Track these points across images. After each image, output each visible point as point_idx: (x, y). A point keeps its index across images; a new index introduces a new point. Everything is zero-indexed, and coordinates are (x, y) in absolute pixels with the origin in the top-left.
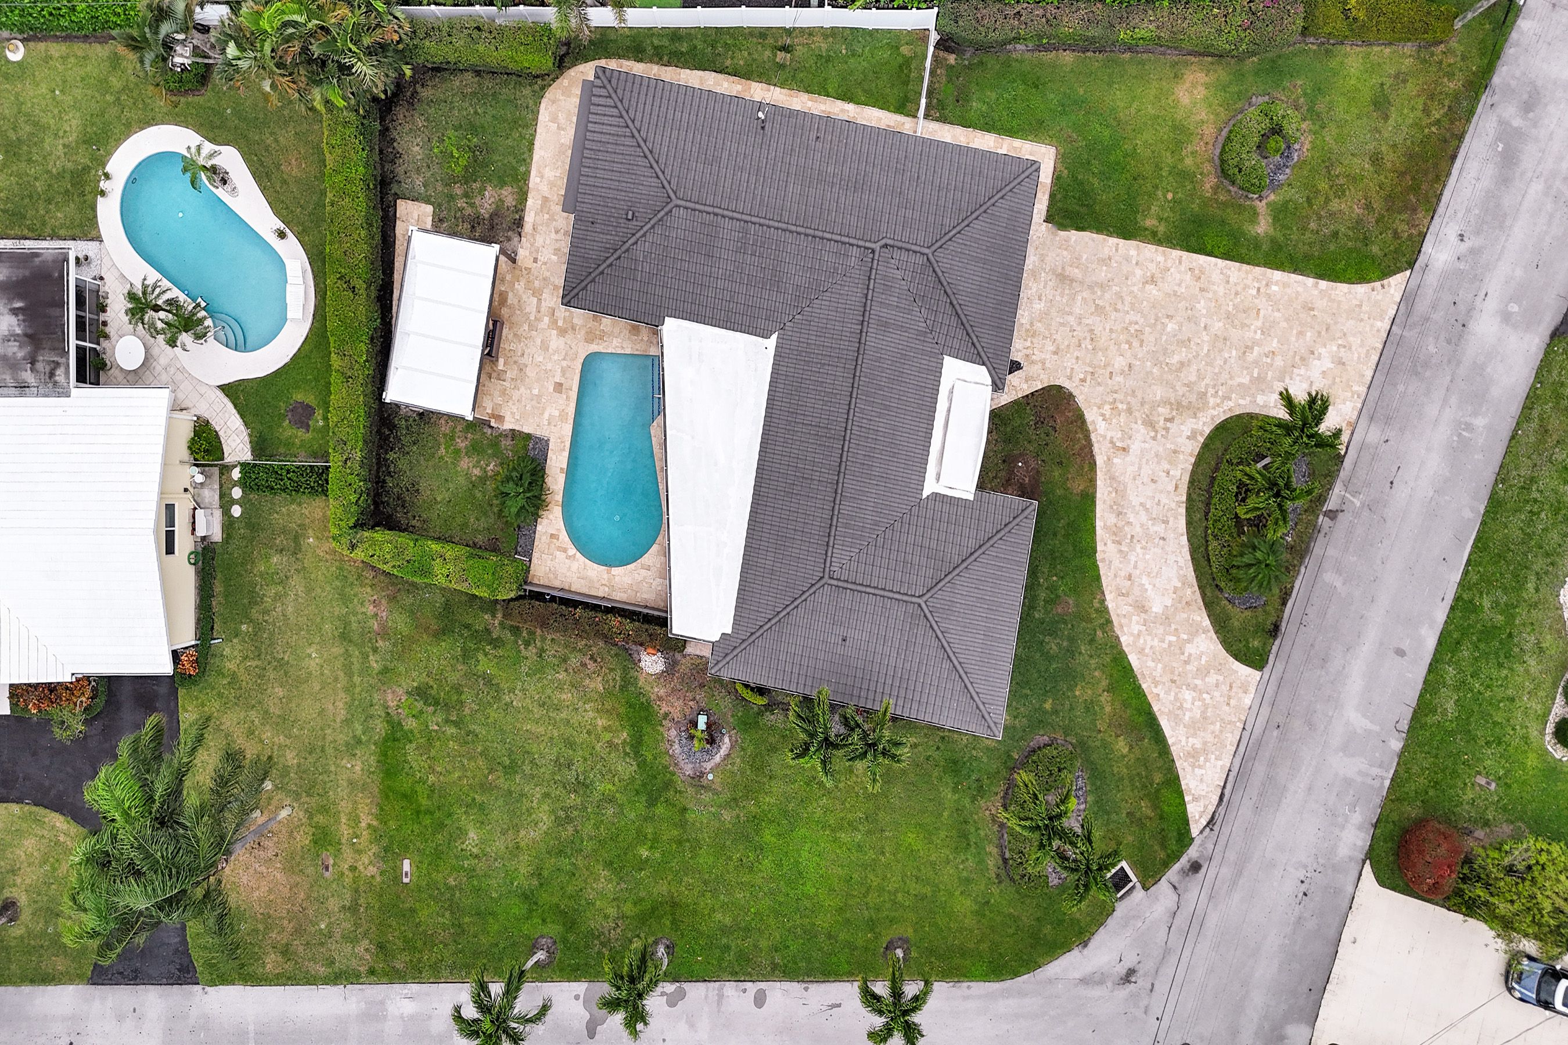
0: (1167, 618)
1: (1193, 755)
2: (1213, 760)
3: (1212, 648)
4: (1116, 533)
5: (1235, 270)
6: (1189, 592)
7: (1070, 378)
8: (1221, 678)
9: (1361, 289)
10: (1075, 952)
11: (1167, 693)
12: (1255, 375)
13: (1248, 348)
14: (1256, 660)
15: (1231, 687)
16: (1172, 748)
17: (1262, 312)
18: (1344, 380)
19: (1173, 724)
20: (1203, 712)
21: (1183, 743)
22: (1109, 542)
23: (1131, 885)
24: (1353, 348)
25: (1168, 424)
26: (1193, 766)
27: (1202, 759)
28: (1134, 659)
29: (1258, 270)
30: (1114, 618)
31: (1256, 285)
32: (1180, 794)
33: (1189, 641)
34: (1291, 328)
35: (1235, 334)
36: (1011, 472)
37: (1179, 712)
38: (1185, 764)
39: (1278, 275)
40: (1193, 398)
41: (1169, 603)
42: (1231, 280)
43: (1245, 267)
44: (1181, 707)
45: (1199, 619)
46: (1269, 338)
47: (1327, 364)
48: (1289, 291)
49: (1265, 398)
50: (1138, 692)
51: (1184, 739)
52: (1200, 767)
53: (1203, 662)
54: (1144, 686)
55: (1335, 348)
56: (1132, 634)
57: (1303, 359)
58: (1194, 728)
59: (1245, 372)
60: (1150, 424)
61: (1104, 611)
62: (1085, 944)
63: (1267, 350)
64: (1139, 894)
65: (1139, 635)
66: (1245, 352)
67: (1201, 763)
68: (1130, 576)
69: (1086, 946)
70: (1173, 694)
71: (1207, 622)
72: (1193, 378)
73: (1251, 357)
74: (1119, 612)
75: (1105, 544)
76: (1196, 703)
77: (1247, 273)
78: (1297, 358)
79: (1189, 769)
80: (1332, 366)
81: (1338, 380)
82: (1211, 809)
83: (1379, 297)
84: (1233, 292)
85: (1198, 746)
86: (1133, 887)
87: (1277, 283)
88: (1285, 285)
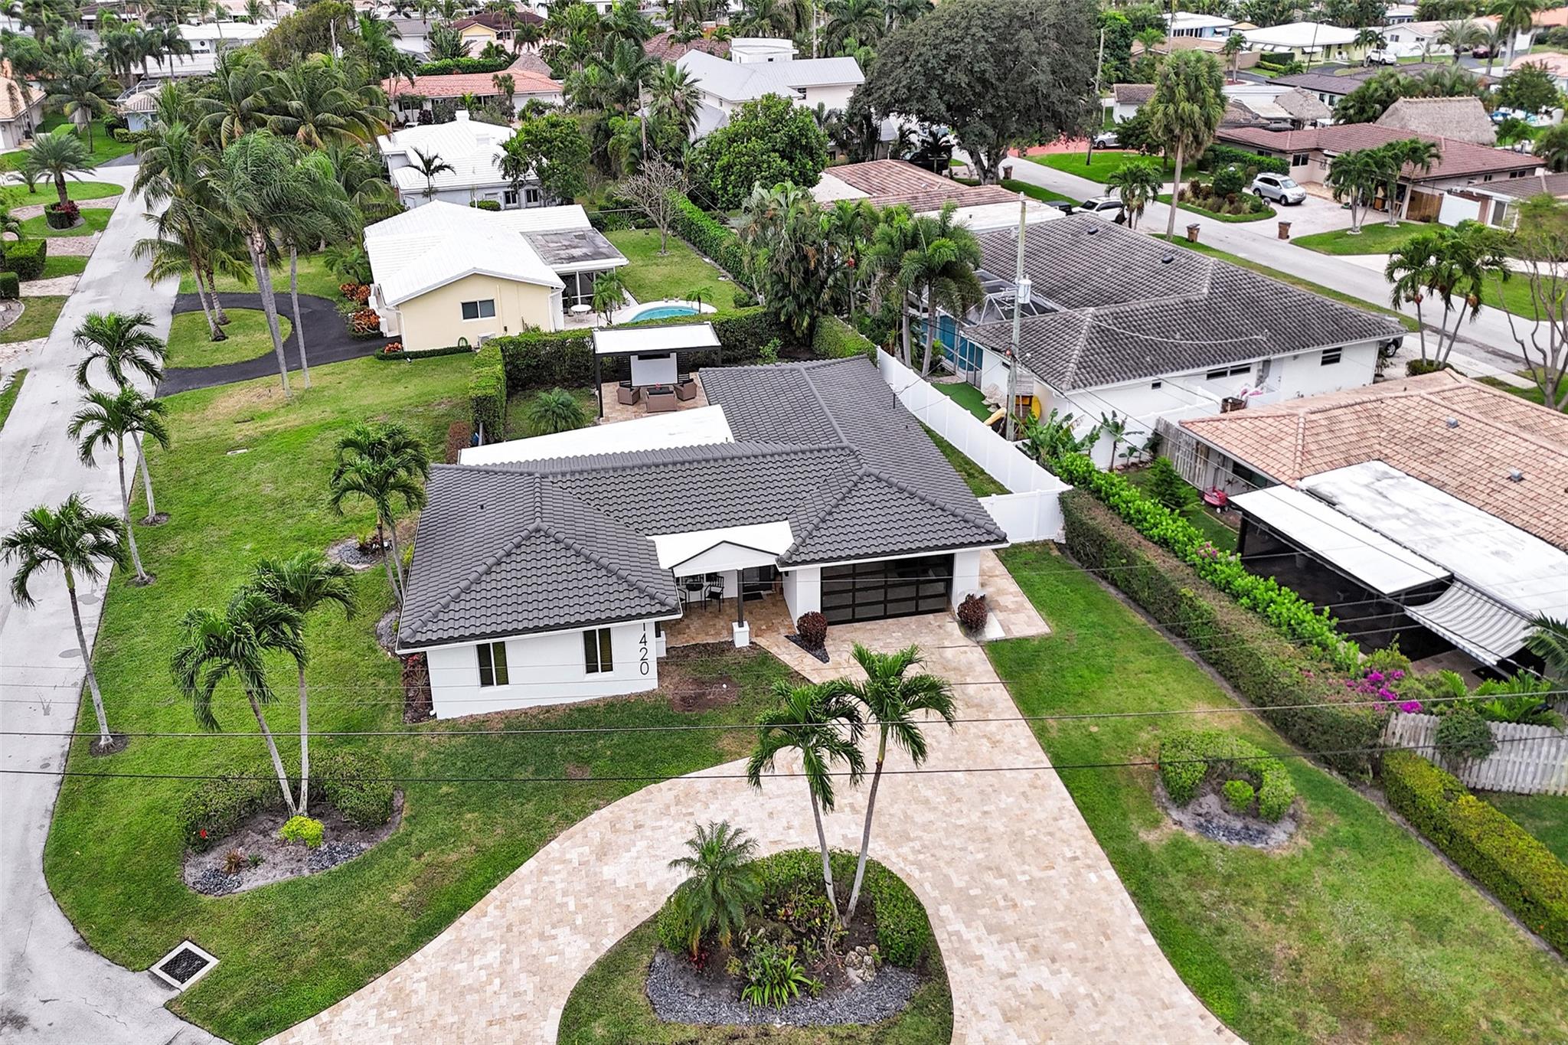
0: (598, 889)
1: (400, 996)
2: (392, 1031)
3: (574, 965)
4: (690, 796)
5: (1073, 821)
6: (645, 903)
8: (530, 997)
9: (1186, 997)
10: (74, 937)
11: (492, 926)
12: (972, 892)
13: (999, 872)
15: (519, 1018)
16: (406, 964)
17: (1051, 873)
18: (1050, 1022)
19: (444, 950)
20: (471, 989)
21: (416, 976)
22: (674, 792)
23: (176, 983)
24: (1103, 1019)
25: (847, 809)
26: (380, 1005)
27: (394, 1013)
28: (530, 865)
29: (1097, 849)
30: (579, 826)
31: (1079, 853)
32: (334, 999)
33: (574, 928)
34: (1063, 918)
35: (1001, 849)
36: (711, 683)
37: (465, 952)
38: (382, 991)
41: (620, 883)
44: (472, 952)
45: (611, 930)
46: (1028, 893)
47: (1055, 987)
48: (1103, 896)
49: (951, 915)
50: (490, 884)
51: (424, 974)
52: (380, 1015)
53: (548, 960)
54: (494, 892)
55: (1082, 990)
56: (564, 853)
58: (443, 983)
59: (967, 878)
61: (584, 813)
62: (85, 945)
63: (1013, 895)
64: (161, 996)
65: (564, 862)
67: (386, 1015)
68: (641, 826)
69: (80, 947)
70: (491, 934)
71: (609, 943)
73: (989, 877)
74: (588, 829)
76: (483, 973)
78: (1032, 941)
79: (374, 999)
80: (1057, 995)
84: (1050, 829)
85: (415, 1001)
86: (171, 987)
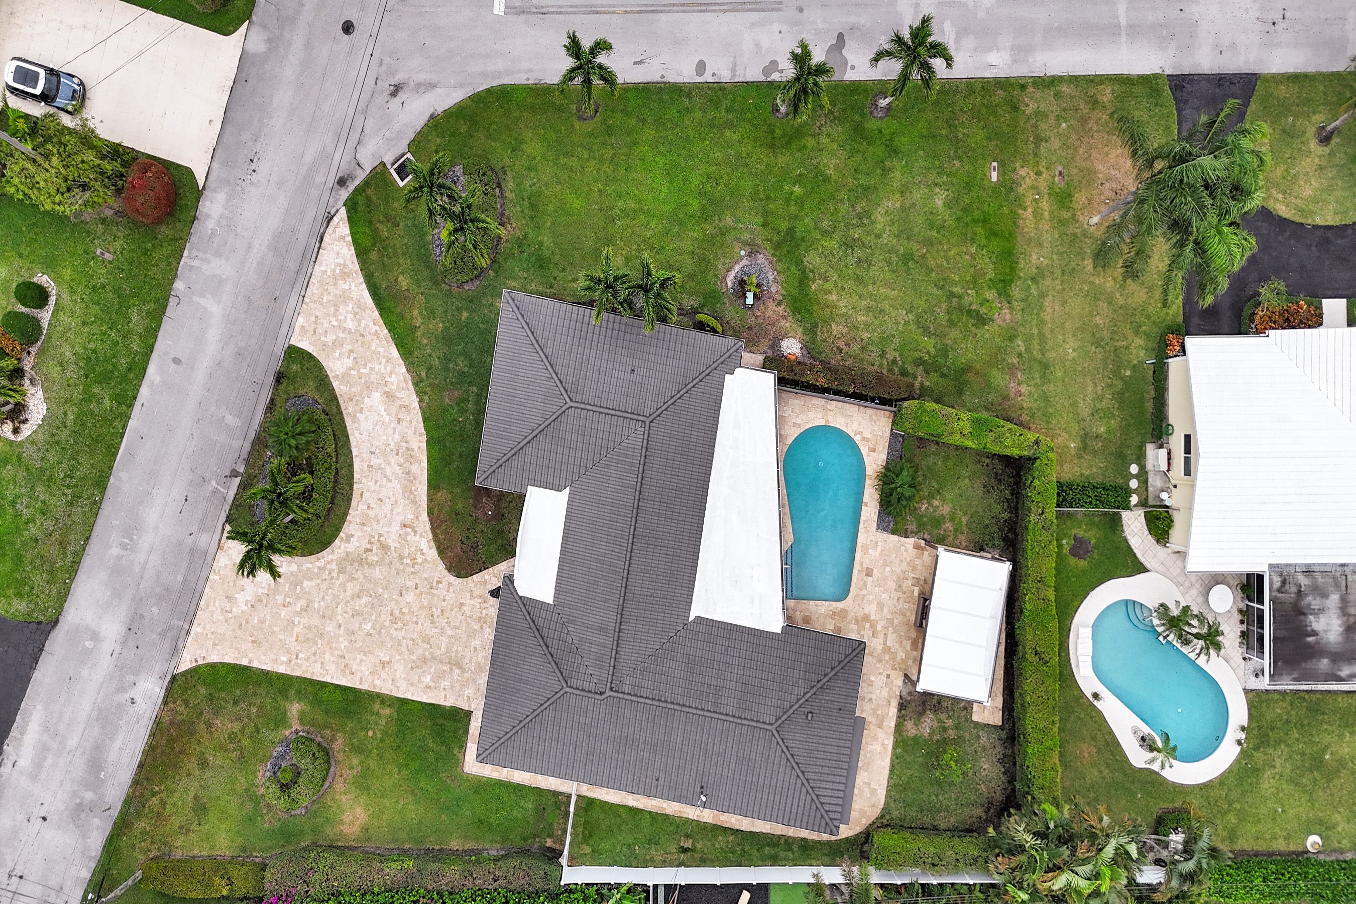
0: (368, 387)
1: (345, 275)
2: (329, 270)
3: (331, 364)
4: (411, 458)
5: (317, 673)
6: (350, 410)
7: (450, 584)
8: (323, 338)
9: (214, 658)
10: (440, 110)
11: (367, 326)
12: (298, 587)
13: (304, 610)
14: (294, 354)
15: (315, 331)
16: (362, 280)
17: (294, 639)
18: (226, 584)
19: (362, 300)
20: (337, 310)
21: (353, 284)
22: (416, 449)
23: (395, 167)
24: (219, 610)
25: (369, 546)
26: (345, 265)
27: (338, 272)
28: (395, 353)
29: (297, 673)
30: (411, 387)
31: (299, 661)
32: (355, 242)
33: (350, 369)
34: (269, 625)
35: (316, 621)
36: (497, 506)
37: (357, 310)
38: (351, 267)
39: (282, 669)
40: (349, 569)
41: (367, 400)
42: (319, 665)
43: (308, 676)
44: (356, 314)
45: (342, 387)
46: (288, 617)
47: (240, 597)
48: (272, 656)
49: (291, 569)
50: (391, 328)
51: (353, 288)
52: (339, 265)
53: (338, 351)
54: (386, 331)
55: (234, 610)
56: (397, 374)
57: (260, 601)
58: (345, 298)
59: (307, 590)
60: (384, 547)
61: (420, 393)
62: (432, 117)
63: (290, 608)
64: (388, 159)
65: (391, 373)
66: (308, 606)
67: (338, 268)
68: (399, 422)
69: (432, 115)
70: (362, 325)
71: (335, 384)
72: (349, 584)
73: (302, 602)
74: (408, 392)
75: (419, 448)
76: (343, 318)
77: (307, 671)
78: (265, 602)
79: (348, 263)
80: (237, 596)
81: (232, 584)
82: (330, 230)
83: (199, 652)
84: (318, 656)
85: (340, 282)
86: (393, 164)
87: (282, 663)
88: (275, 661)
